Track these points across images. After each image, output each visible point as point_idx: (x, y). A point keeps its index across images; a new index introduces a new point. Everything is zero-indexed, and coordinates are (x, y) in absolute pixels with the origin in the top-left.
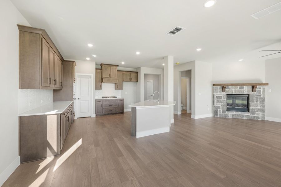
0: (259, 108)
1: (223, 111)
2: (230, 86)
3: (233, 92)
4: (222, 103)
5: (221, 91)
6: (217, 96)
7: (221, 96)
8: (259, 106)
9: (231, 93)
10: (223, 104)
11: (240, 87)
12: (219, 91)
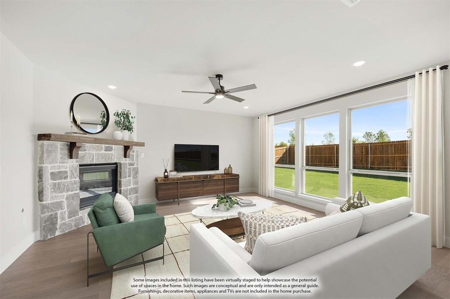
0: (132, 186)
1: (72, 214)
2: (87, 144)
3: (93, 160)
4: (68, 191)
5: (66, 157)
6: (52, 173)
7: (66, 172)
8: (132, 183)
9: (89, 163)
10: (70, 193)
11: (106, 148)
12: (59, 156)
